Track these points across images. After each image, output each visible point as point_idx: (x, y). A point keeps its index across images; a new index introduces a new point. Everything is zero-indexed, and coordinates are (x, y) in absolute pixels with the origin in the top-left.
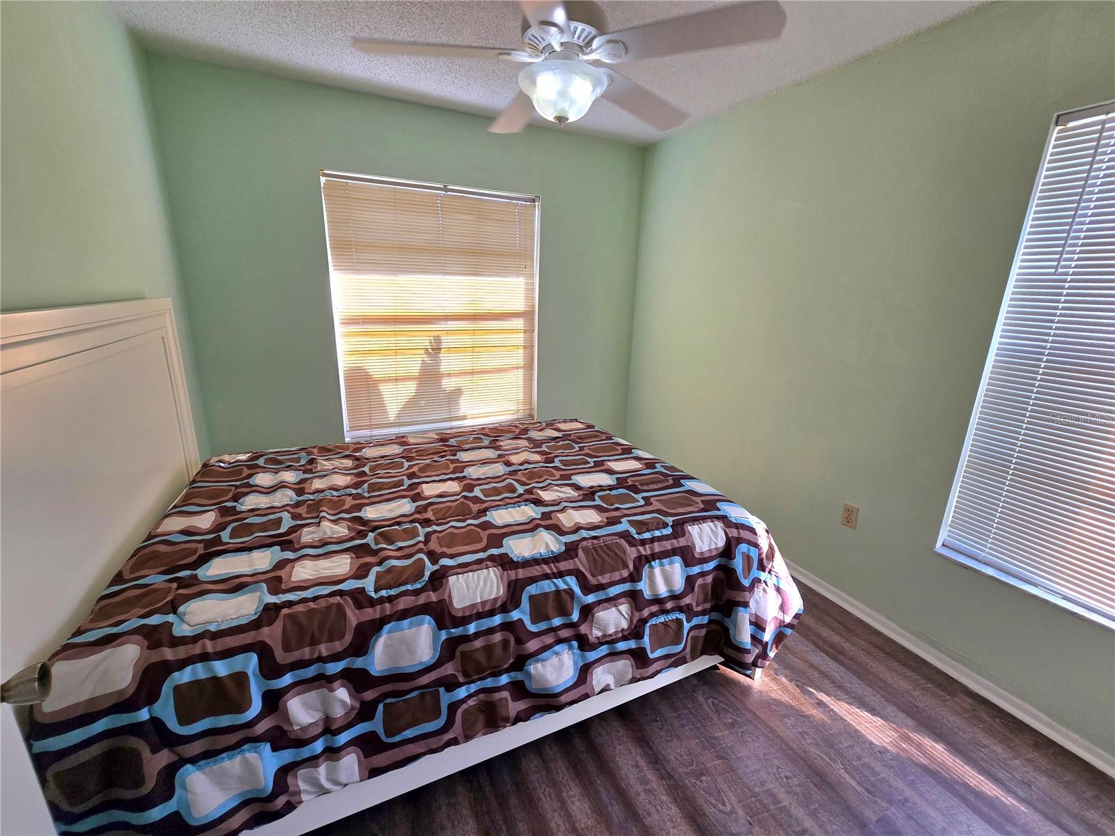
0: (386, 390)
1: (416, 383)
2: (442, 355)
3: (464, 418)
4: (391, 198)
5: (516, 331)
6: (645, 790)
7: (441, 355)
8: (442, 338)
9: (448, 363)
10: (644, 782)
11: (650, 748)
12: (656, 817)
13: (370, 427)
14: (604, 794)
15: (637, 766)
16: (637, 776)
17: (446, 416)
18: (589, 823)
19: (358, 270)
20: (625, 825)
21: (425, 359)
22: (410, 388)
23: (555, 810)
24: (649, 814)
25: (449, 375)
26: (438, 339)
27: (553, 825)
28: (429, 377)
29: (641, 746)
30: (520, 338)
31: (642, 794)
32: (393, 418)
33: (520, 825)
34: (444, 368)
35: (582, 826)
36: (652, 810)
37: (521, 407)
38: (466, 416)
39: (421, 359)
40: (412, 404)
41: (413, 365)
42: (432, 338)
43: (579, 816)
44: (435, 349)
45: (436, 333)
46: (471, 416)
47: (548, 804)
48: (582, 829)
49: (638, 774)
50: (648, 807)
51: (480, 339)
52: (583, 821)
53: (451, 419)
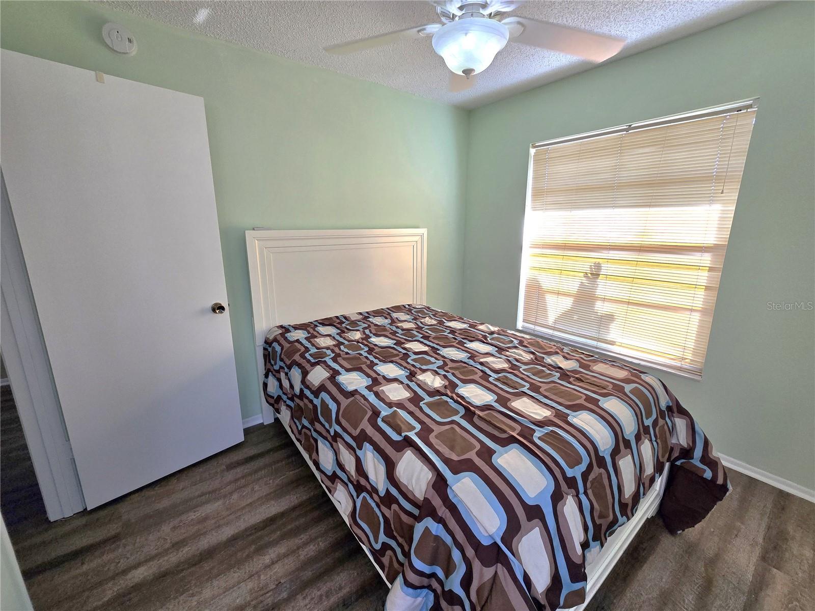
0: (550, 299)
1: (573, 299)
2: (600, 281)
3: (612, 343)
4: (578, 151)
5: (699, 268)
6: (321, 596)
7: (598, 281)
8: (602, 265)
9: (603, 288)
10: (328, 594)
11: (357, 600)
12: (302, 604)
13: (535, 324)
14: (319, 565)
15: (340, 588)
16: (333, 588)
17: (594, 335)
18: (301, 557)
19: (546, 209)
20: (298, 580)
21: (583, 281)
22: (567, 303)
23: (310, 536)
24: (304, 598)
25: (604, 300)
26: (598, 266)
27: (302, 536)
28: (585, 298)
29: (357, 591)
30: (703, 277)
31: (319, 593)
32: (552, 323)
33: (304, 519)
34: (600, 291)
35: (300, 553)
36: (307, 601)
37: (689, 356)
38: (615, 342)
39: (581, 281)
40: (566, 316)
41: (573, 285)
42: (593, 264)
43: (305, 550)
44: (595, 274)
45: (598, 260)
46: (620, 344)
47: (314, 531)
48: (299, 553)
49: (334, 589)
50: (309, 598)
51: (644, 271)
52: (303, 552)
53: (598, 340)
